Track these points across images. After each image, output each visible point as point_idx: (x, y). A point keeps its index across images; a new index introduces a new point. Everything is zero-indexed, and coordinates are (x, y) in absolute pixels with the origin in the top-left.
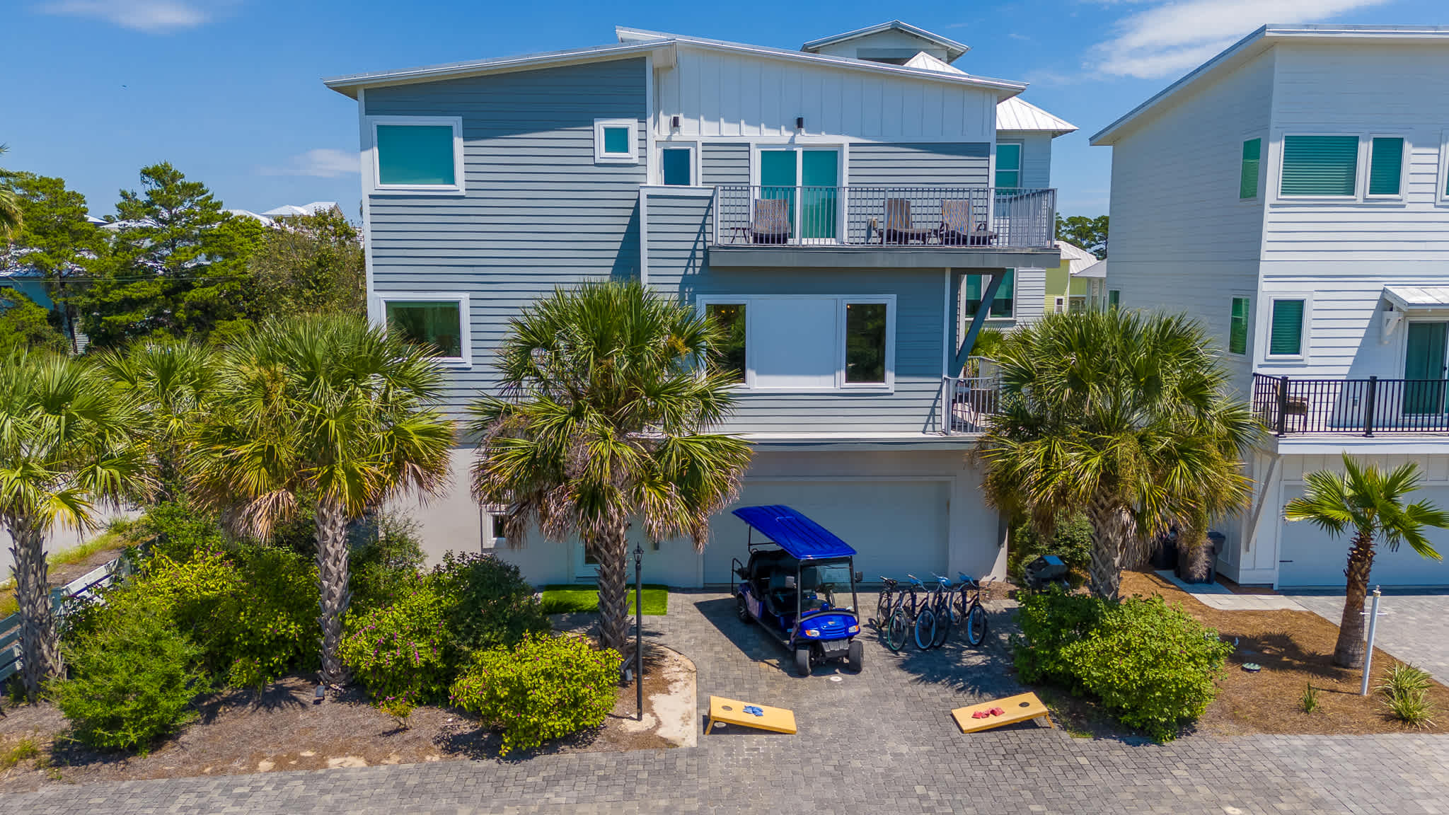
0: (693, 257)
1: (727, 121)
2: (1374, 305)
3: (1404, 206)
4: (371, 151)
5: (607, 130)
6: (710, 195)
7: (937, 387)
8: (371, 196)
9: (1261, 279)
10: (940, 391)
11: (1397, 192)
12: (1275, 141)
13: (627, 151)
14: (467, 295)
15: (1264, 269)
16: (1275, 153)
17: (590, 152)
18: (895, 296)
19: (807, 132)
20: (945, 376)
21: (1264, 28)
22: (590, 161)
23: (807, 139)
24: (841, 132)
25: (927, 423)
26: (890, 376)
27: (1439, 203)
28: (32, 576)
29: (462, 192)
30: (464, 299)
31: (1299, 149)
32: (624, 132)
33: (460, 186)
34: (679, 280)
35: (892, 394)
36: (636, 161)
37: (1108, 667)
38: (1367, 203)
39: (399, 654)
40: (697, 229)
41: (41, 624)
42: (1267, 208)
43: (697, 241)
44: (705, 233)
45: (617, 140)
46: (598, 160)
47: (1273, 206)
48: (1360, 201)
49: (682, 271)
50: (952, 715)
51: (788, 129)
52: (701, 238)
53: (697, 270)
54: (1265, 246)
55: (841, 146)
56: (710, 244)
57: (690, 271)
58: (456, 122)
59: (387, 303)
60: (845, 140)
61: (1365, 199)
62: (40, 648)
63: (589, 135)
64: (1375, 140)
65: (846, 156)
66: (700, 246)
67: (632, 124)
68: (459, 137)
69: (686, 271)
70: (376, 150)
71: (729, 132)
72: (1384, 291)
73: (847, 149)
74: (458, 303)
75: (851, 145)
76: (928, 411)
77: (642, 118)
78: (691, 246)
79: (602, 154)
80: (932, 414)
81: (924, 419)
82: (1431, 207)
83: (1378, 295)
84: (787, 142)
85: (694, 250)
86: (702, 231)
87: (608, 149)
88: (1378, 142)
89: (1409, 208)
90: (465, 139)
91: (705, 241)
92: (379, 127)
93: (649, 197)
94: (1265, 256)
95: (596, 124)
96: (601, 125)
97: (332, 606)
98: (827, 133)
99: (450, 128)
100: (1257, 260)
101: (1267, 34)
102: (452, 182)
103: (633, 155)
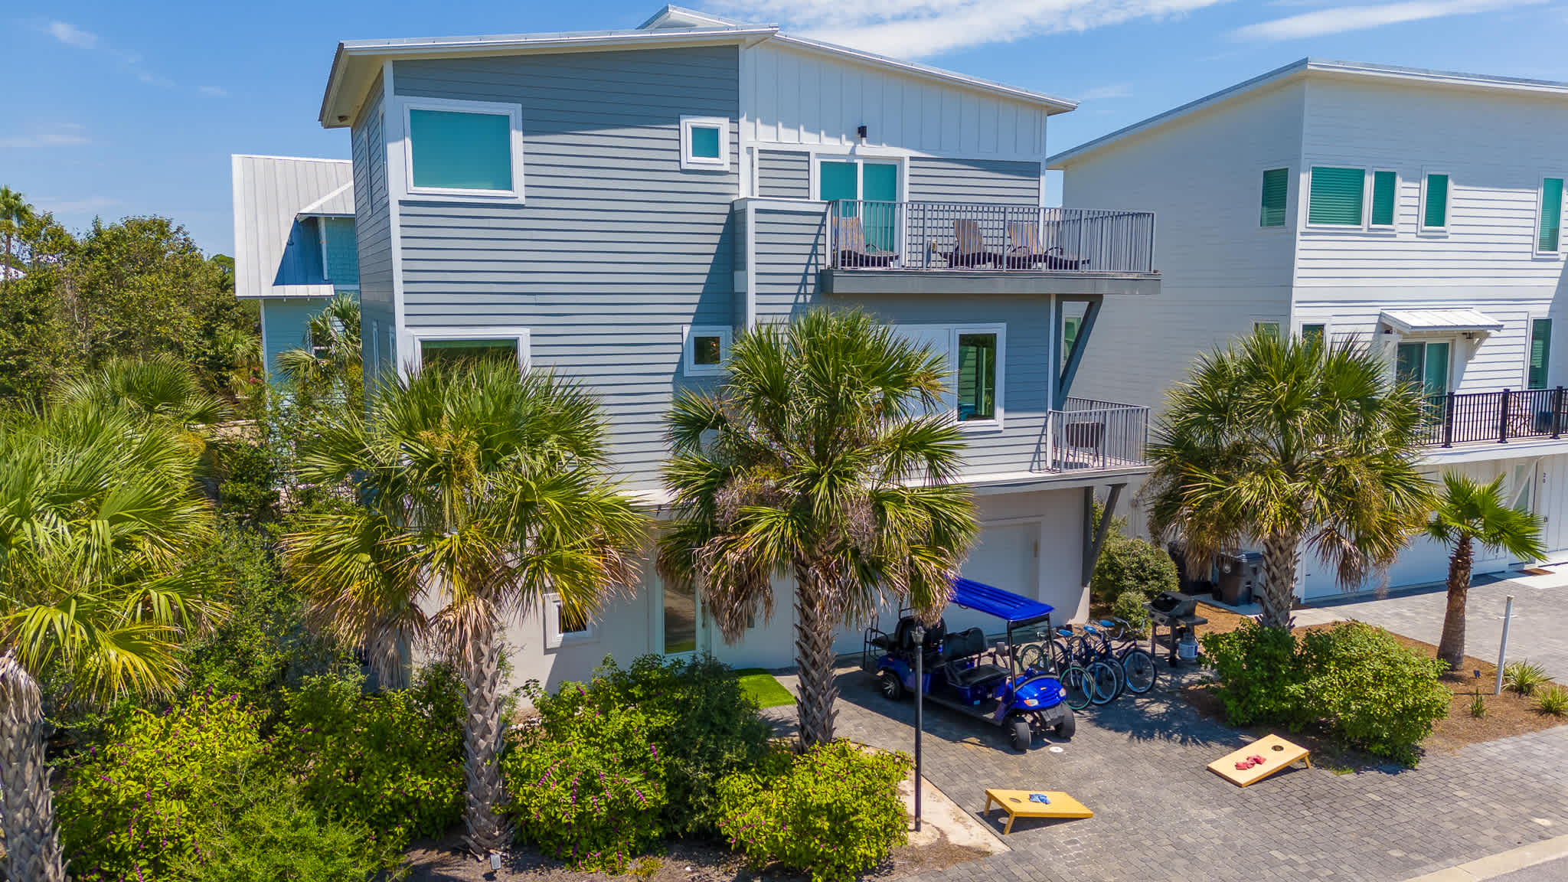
0: (804, 283)
1: (785, 126)
2: (1373, 328)
3: (1395, 236)
4: (401, 143)
5: (694, 129)
6: (823, 211)
7: (1042, 422)
8: (401, 203)
9: (1294, 304)
10: (1045, 426)
11: (1391, 223)
12: (1305, 172)
13: (717, 155)
14: (527, 331)
15: (1296, 295)
16: (1305, 180)
17: (675, 156)
18: (1004, 325)
19: (868, 142)
20: (1050, 409)
21: (1305, 61)
22: (675, 166)
23: (868, 150)
24: (902, 145)
25: (1034, 461)
26: (1000, 412)
27: (1419, 234)
28: (30, 764)
29: (522, 200)
30: (523, 335)
31: (1324, 180)
32: (714, 133)
33: (519, 192)
34: (789, 309)
35: (1000, 432)
36: (727, 167)
37: (1366, 698)
38: (1371, 233)
39: (610, 794)
40: (808, 249)
41: (43, 835)
42: (1299, 237)
43: (808, 264)
44: (817, 254)
45: (707, 142)
46: (684, 166)
47: (1303, 234)
48: (1365, 231)
49: (791, 299)
50: (1209, 769)
51: (848, 139)
52: (813, 261)
53: (809, 298)
54: (1297, 273)
55: (901, 160)
56: (823, 268)
57: (801, 299)
58: (514, 111)
59: (423, 342)
60: (906, 153)
61: (1369, 229)
62: (42, 872)
63: (674, 134)
64: (1377, 174)
65: (907, 171)
66: (812, 269)
67: (723, 124)
68: (517, 129)
69: (797, 299)
70: (408, 141)
71: (789, 138)
72: (1380, 315)
73: (907, 163)
74: (516, 340)
75: (912, 159)
76: (1033, 448)
77: (735, 119)
78: (802, 269)
79: (690, 159)
80: (1038, 451)
81: (1030, 457)
82: (1413, 237)
83: (1375, 319)
84: (847, 152)
85: (806, 274)
86: (814, 253)
87: (694, 155)
88: (1378, 175)
89: (1400, 237)
90: (526, 133)
91: (817, 264)
92: (412, 112)
93: (758, 211)
94: (1297, 282)
95: (682, 122)
96: (688, 123)
97: (488, 747)
98: (888, 145)
99: (507, 117)
100: (1290, 286)
101: (1309, 67)
102: (510, 187)
103: (724, 161)
